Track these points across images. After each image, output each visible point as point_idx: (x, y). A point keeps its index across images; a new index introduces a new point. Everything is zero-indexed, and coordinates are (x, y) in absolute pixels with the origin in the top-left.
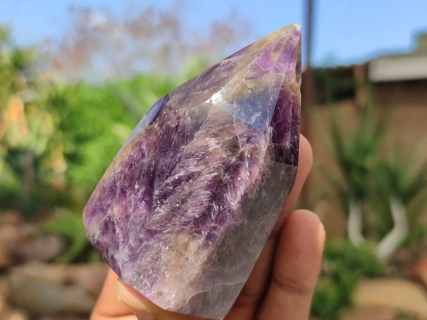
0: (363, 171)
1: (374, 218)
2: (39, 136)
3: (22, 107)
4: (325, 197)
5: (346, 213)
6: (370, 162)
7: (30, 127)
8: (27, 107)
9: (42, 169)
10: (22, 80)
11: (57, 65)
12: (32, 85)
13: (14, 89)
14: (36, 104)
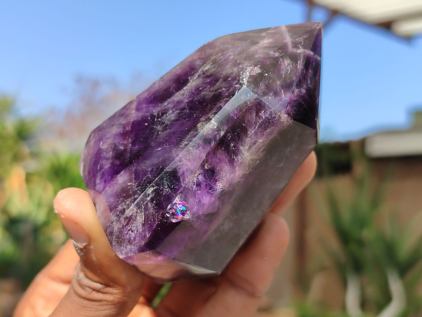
0: (360, 243)
1: (372, 291)
2: (39, 205)
3: (23, 176)
4: (323, 269)
5: (344, 284)
6: (368, 234)
7: (31, 195)
8: (29, 178)
9: (41, 238)
10: (25, 149)
11: (62, 134)
12: (35, 155)
13: (17, 158)
14: (38, 174)
